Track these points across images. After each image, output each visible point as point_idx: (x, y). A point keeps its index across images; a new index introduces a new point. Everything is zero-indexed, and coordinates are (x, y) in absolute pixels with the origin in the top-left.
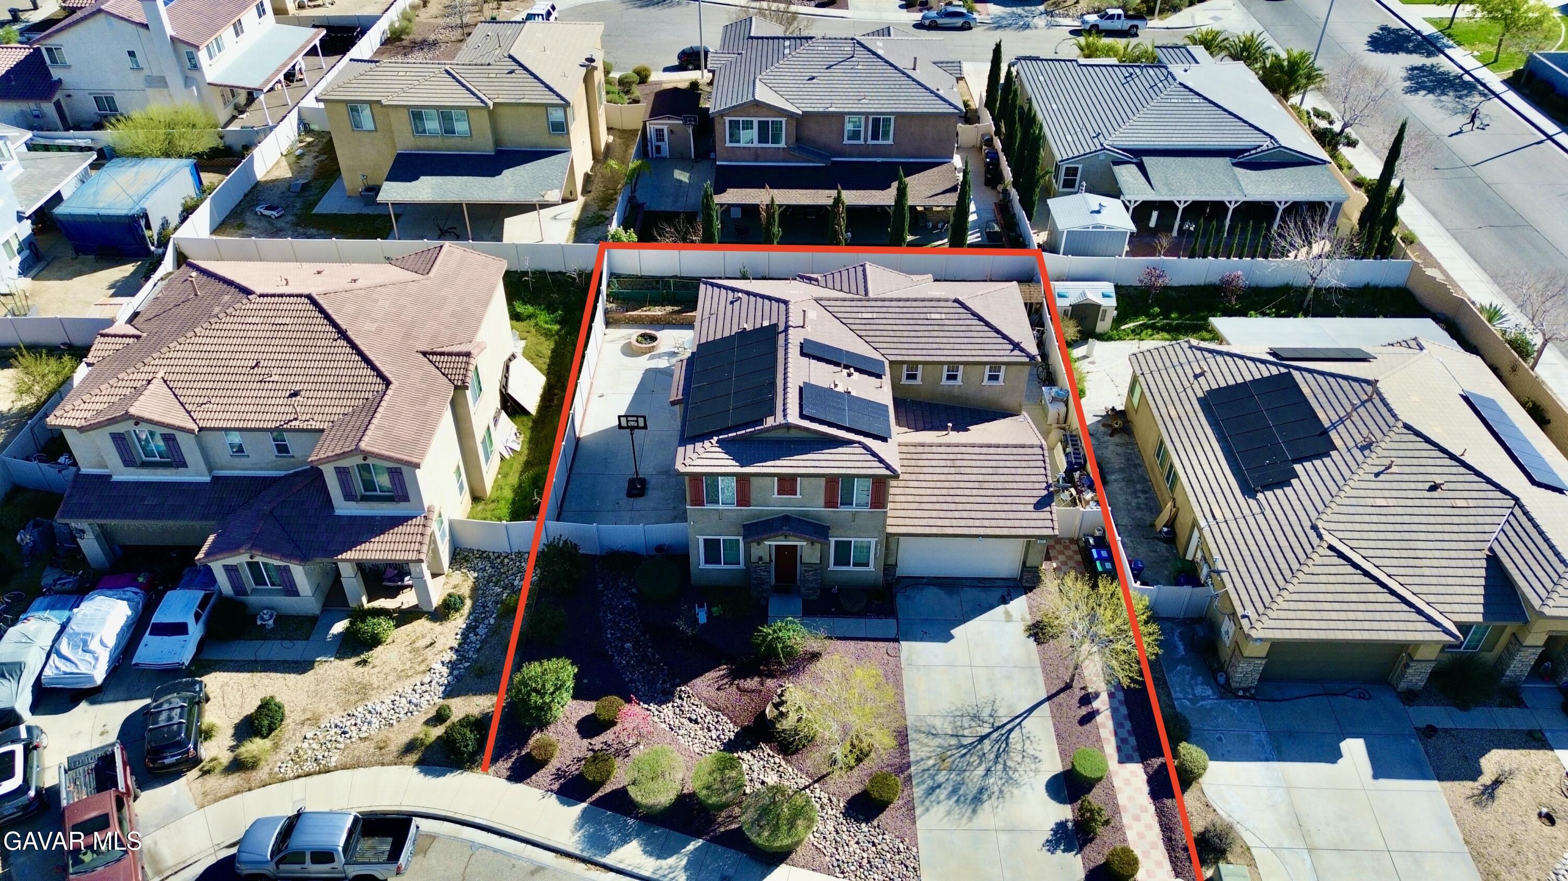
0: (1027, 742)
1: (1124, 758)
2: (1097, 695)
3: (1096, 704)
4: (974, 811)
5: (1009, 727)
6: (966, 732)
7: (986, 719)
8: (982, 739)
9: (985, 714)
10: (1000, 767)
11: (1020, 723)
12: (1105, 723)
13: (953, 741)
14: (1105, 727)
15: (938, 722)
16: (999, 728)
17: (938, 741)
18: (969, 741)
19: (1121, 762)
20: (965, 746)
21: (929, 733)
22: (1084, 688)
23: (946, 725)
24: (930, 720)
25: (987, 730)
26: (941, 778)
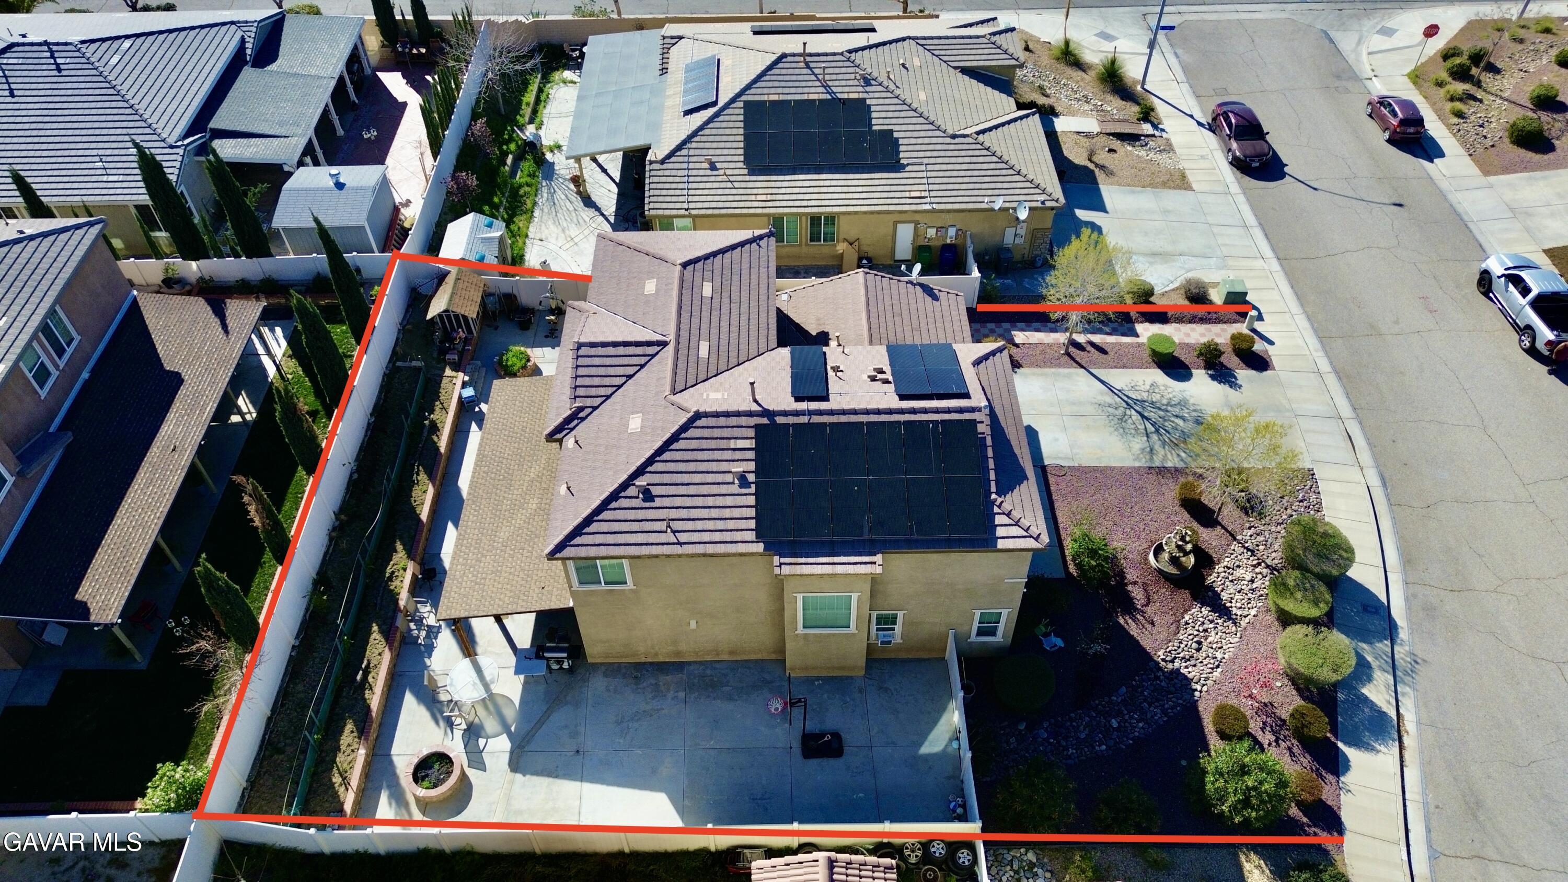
0: (1140, 389)
3: (1081, 341)
6: (1141, 427)
7: (1120, 412)
8: (1145, 418)
9: (1113, 411)
10: (1172, 409)
13: (1155, 437)
14: (1103, 340)
15: (1137, 445)
16: (1128, 405)
17: (1157, 447)
18: (1149, 426)
20: (1157, 430)
21: (1151, 453)
22: (1067, 346)
23: (1137, 440)
24: (1137, 451)
25: (1133, 413)
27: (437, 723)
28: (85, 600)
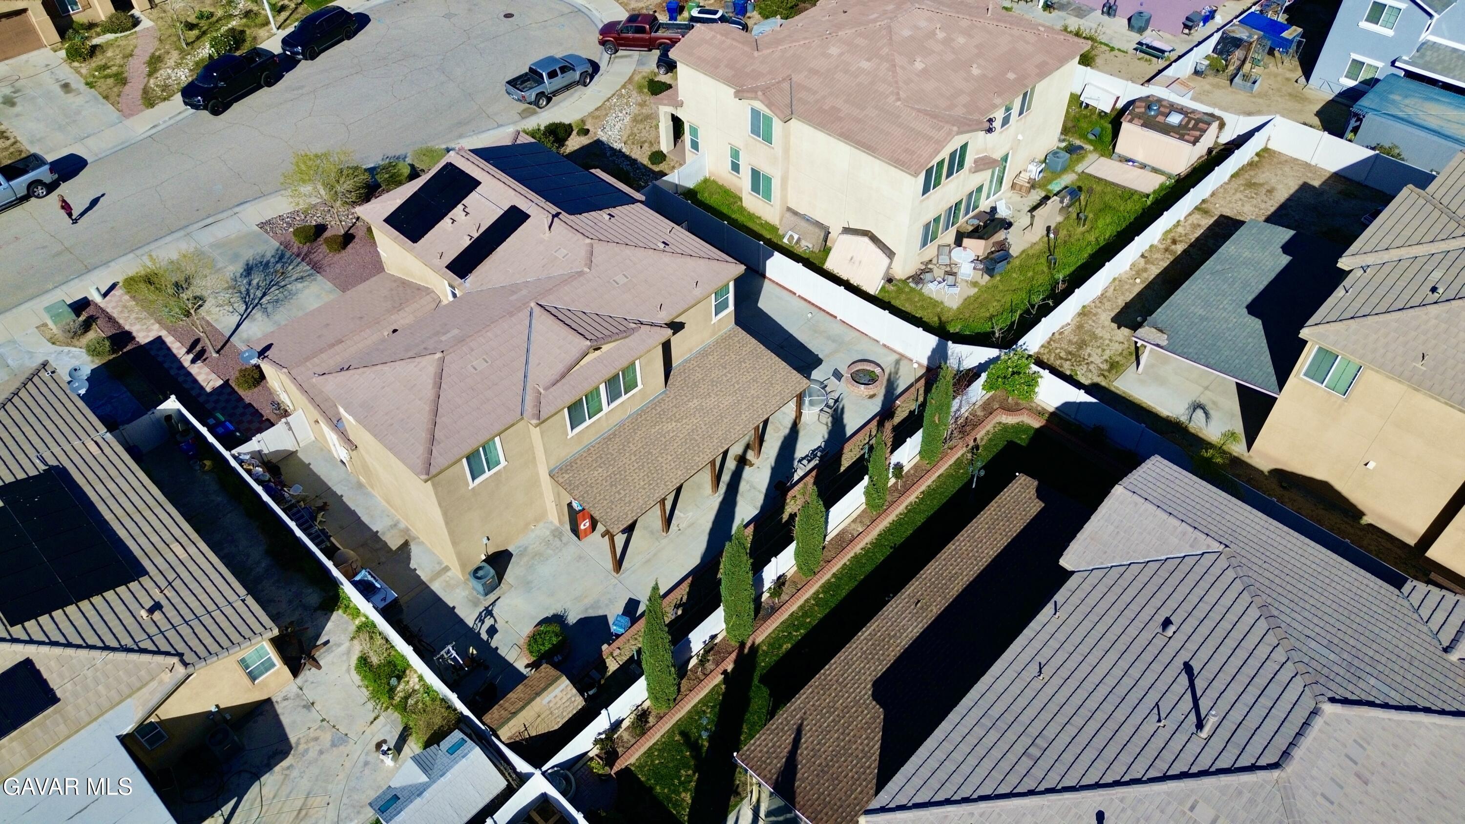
0: (231, 309)
1: (159, 340)
2: (193, 361)
3: (191, 356)
4: (247, 265)
5: (249, 310)
6: (277, 292)
7: (268, 305)
8: (264, 294)
9: (270, 308)
10: (243, 289)
11: (242, 316)
12: (178, 349)
13: (283, 283)
14: (179, 348)
15: (299, 285)
16: (256, 305)
17: (293, 278)
18: (272, 289)
19: (160, 338)
20: (273, 285)
21: (302, 278)
22: (205, 360)
23: (294, 288)
24: (306, 283)
25: (264, 300)
26: (279, 266)
27: (843, 409)
28: (1037, 500)
